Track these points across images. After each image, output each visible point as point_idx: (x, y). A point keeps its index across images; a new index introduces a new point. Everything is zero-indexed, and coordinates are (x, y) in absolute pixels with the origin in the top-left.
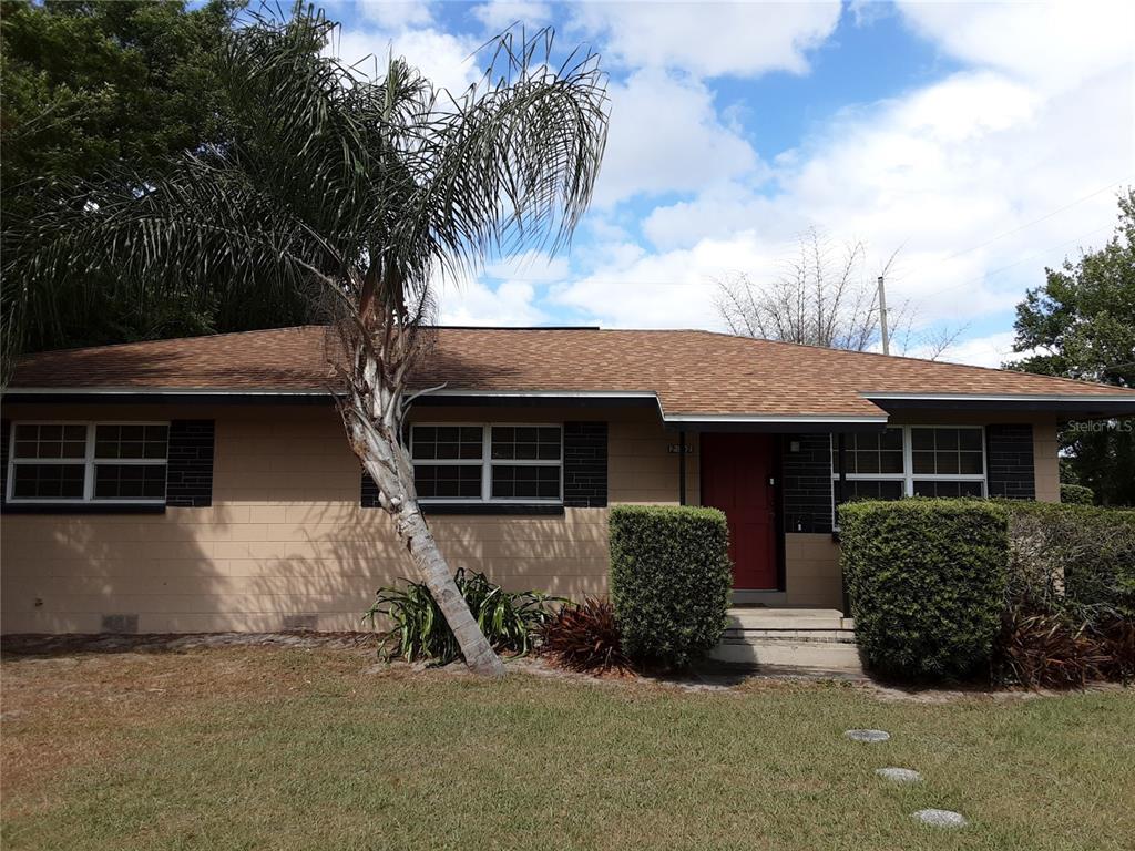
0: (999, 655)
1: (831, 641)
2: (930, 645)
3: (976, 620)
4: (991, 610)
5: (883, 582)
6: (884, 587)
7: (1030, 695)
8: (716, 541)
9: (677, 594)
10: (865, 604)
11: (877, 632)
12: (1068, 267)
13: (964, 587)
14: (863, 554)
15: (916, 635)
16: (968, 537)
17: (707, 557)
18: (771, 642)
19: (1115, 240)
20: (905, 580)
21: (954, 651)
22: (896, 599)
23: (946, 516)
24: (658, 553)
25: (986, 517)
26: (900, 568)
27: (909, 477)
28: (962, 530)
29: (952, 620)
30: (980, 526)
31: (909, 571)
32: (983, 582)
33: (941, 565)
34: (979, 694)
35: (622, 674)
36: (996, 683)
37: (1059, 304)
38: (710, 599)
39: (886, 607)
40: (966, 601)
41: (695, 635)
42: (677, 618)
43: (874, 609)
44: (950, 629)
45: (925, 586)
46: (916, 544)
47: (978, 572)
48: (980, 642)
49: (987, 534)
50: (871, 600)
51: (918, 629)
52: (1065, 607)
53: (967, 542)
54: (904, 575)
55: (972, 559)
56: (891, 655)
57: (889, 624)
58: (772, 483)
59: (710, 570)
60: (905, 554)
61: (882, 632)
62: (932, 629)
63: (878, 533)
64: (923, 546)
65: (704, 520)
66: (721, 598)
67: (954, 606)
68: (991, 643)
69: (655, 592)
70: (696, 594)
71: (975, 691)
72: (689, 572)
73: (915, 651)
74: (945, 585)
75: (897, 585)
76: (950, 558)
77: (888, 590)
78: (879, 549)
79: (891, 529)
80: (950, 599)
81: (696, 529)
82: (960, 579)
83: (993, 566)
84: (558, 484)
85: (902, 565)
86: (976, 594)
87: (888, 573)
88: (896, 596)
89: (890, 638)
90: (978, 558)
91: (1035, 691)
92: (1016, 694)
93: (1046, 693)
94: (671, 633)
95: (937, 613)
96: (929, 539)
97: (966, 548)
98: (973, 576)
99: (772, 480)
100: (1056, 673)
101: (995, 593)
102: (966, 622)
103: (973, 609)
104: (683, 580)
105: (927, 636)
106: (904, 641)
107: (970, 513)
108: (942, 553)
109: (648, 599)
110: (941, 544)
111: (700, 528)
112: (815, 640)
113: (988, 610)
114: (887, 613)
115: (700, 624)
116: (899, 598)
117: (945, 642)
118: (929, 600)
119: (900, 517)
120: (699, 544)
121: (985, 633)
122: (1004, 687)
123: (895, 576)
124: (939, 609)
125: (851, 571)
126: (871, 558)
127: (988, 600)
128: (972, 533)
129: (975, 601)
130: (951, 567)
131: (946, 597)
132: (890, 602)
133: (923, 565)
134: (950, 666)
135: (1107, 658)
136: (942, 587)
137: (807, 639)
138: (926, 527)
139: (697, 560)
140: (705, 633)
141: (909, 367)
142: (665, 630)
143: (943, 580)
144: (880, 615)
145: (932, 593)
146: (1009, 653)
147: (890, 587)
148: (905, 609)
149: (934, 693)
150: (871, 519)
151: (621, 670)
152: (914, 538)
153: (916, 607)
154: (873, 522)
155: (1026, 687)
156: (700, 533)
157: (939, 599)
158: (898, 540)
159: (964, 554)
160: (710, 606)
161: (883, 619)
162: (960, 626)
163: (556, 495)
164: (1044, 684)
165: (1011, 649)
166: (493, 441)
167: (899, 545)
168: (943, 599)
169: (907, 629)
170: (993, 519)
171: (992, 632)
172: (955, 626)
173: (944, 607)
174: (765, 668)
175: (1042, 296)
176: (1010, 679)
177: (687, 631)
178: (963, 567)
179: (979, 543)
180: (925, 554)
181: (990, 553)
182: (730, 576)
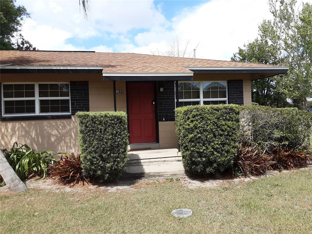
0: (236, 165)
1: (174, 161)
2: (210, 163)
3: (228, 152)
4: (234, 147)
5: (191, 138)
6: (191, 141)
7: (247, 179)
8: (121, 125)
9: (104, 149)
10: (184, 148)
11: (189, 159)
12: (245, 46)
13: (223, 138)
14: (183, 127)
15: (204, 159)
16: (224, 118)
17: (117, 132)
18: (151, 163)
19: (257, 38)
20: (200, 137)
21: (219, 165)
22: (196, 145)
23: (216, 110)
24: (94, 132)
25: (231, 109)
26: (197, 132)
27: (202, 99)
28: (222, 115)
29: (218, 152)
30: (229, 113)
31: (201, 133)
32: (230, 136)
33: (214, 130)
34: (228, 180)
35: (84, 185)
36: (234, 175)
37: (241, 58)
38: (119, 150)
39: (192, 149)
40: (223, 144)
41: (112, 167)
42: (103, 160)
43: (187, 150)
44: (217, 156)
45: (208, 139)
46: (204, 122)
47: (228, 132)
48: (229, 160)
49: (232, 116)
50: (186, 146)
51: (205, 157)
52: (257, 143)
53: (224, 120)
54: (199, 135)
55: (226, 127)
56: (195, 168)
57: (193, 156)
58: (154, 104)
59: (118, 138)
60: (200, 126)
61: (191, 159)
62: (210, 157)
63: (189, 118)
64: (207, 123)
65: (115, 116)
66: (123, 150)
67: (219, 147)
68: (233, 160)
69: (93, 149)
70: (112, 149)
71: (227, 179)
72: (108, 139)
73: (203, 165)
74: (215, 138)
75: (197, 139)
76: (218, 127)
77: (193, 142)
78: (189, 125)
79: (194, 116)
80: (217, 144)
81: (111, 120)
82: (221, 135)
83: (234, 129)
84: (69, 107)
85: (198, 131)
86: (228, 141)
87: (193, 135)
88: (196, 144)
89: (194, 161)
90: (228, 126)
91: (249, 177)
92: (242, 179)
93: (253, 178)
94: (101, 167)
95: (212, 150)
96: (210, 120)
97: (224, 123)
98: (226, 134)
99: (154, 102)
100: (256, 169)
101: (235, 140)
102: (223, 152)
103: (226, 148)
104: (106, 143)
105: (209, 159)
106: (199, 162)
107: (225, 108)
108: (214, 125)
109: (90, 152)
110: (214, 121)
111: (113, 120)
112: (168, 161)
113: (232, 148)
114: (192, 151)
115: (115, 161)
116: (197, 145)
117: (215, 161)
118: (209, 145)
119: (198, 111)
120: (113, 127)
121: (231, 157)
122: (237, 177)
123: (195, 136)
124: (213, 148)
125: (179, 135)
126: (186, 129)
127: (232, 143)
128: (226, 117)
129: (227, 144)
130: (218, 131)
131: (216, 143)
132: (193, 147)
133: (207, 131)
134: (217, 170)
135: (274, 162)
136: (214, 139)
137: (165, 161)
138: (208, 114)
139: (112, 134)
140: (117, 165)
141: (202, 61)
142: (99, 166)
143: (215, 136)
144: (190, 152)
145: (210, 142)
146: (239, 163)
147: (194, 140)
148: (200, 149)
149: (211, 181)
150: (186, 113)
151: (83, 183)
152: (203, 119)
153: (204, 148)
154: (187, 114)
155: (245, 175)
156: (113, 122)
157: (213, 144)
158: (197, 121)
159: (223, 125)
160: (119, 154)
161: (191, 154)
162: (221, 154)
163: (68, 111)
164: (252, 174)
165: (240, 162)
166: (39, 90)
167: (197, 123)
168: (215, 144)
169: (200, 157)
170: (234, 110)
171: (234, 157)
172: (219, 155)
173: (215, 147)
174: (148, 174)
175: (238, 55)
176: (239, 173)
177: (108, 165)
178: (222, 130)
179: (229, 120)
180: (207, 126)
181: (233, 124)
182: (127, 140)
